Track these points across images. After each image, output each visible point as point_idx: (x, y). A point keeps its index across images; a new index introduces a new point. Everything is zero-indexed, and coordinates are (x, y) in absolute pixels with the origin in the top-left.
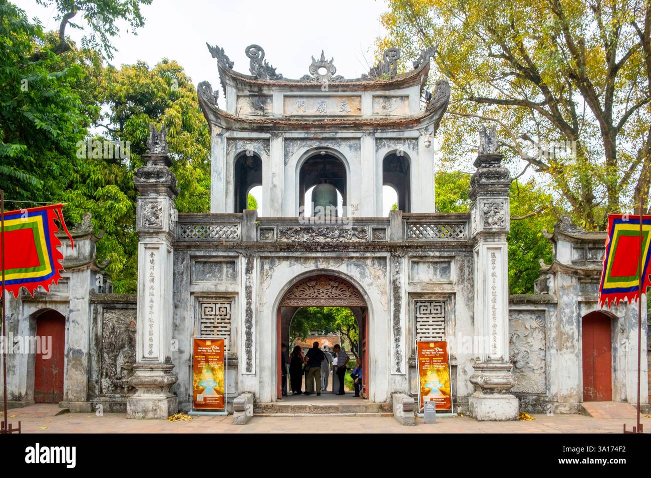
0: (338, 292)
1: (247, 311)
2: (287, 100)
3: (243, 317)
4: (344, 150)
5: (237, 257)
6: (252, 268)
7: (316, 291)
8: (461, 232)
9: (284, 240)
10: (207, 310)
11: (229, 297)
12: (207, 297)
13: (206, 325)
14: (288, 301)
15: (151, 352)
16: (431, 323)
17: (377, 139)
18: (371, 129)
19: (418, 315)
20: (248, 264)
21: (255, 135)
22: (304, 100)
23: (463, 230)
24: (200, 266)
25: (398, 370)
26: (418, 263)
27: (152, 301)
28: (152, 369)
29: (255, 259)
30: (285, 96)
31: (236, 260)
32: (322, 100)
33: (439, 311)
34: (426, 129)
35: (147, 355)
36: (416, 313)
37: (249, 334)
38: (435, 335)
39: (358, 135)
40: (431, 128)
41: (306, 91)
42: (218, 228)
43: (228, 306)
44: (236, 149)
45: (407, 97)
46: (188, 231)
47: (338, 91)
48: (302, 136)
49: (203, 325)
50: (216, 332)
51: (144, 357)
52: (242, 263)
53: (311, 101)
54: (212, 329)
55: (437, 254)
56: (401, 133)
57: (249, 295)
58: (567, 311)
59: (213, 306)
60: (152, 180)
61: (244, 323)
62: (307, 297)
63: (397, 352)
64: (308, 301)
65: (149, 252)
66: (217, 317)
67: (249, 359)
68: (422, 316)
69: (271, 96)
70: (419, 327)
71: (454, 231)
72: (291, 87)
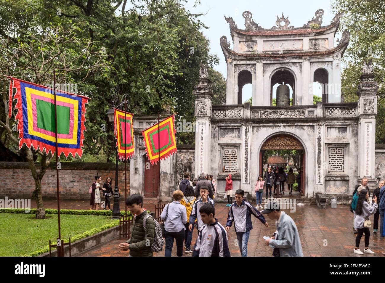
0: (290, 142)
1: (245, 152)
2: (265, 43)
3: (244, 156)
4: (295, 69)
5: (241, 126)
6: (248, 131)
7: (279, 142)
8: (353, 112)
9: (263, 117)
10: (226, 152)
11: (236, 146)
12: (226, 146)
13: (225, 159)
14: (265, 147)
16: (336, 158)
17: (311, 62)
18: (308, 58)
19: (330, 154)
20: (246, 129)
21: (248, 62)
22: (274, 42)
23: (354, 111)
24: (222, 131)
25: (319, 182)
26: (330, 128)
27: (202, 149)
29: (250, 127)
30: (264, 41)
31: (240, 128)
32: (283, 42)
33: (341, 152)
34: (337, 56)
36: (329, 153)
37: (246, 164)
38: (338, 164)
39: (301, 61)
40: (340, 56)
41: (275, 38)
42: (231, 112)
43: (236, 150)
44: (239, 70)
45: (327, 39)
46: (217, 114)
47: (291, 37)
48: (272, 62)
49: (224, 159)
50: (230, 163)
52: (243, 129)
53: (277, 43)
54: (228, 161)
55: (340, 124)
56: (324, 59)
57: (246, 146)
59: (229, 150)
60: (202, 91)
61: (244, 159)
62: (274, 145)
63: (319, 173)
64: (275, 147)
65: (201, 126)
66: (231, 156)
67: (246, 176)
68: (332, 155)
69: (256, 41)
70: (330, 160)
71: (349, 112)
72: (267, 36)
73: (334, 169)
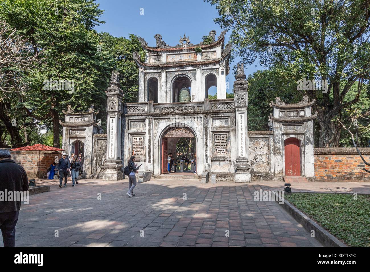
0: (185, 131)
1: (149, 140)
3: (148, 142)
4: (189, 75)
5: (146, 119)
6: (151, 123)
7: (176, 131)
9: (163, 112)
10: (135, 139)
11: (142, 134)
12: (135, 135)
13: (134, 145)
15: (112, 156)
16: (221, 143)
17: (202, 70)
18: (200, 66)
19: (216, 140)
20: (149, 121)
21: (155, 71)
22: (175, 56)
23: (234, 105)
24: (132, 123)
25: (207, 162)
26: (215, 119)
27: (112, 137)
28: (112, 162)
29: (152, 120)
30: (167, 55)
32: (181, 55)
33: (224, 138)
34: (222, 64)
35: (110, 157)
37: (150, 148)
38: (222, 148)
39: (195, 69)
40: (224, 64)
41: (175, 52)
43: (142, 138)
44: (148, 77)
45: (216, 51)
46: (128, 110)
48: (173, 70)
51: (109, 158)
52: (147, 122)
53: (177, 56)
54: (137, 147)
55: (223, 115)
56: (212, 67)
57: (150, 134)
58: (277, 138)
59: (137, 138)
60: (113, 92)
61: (148, 144)
62: (173, 133)
63: (206, 155)
64: (173, 135)
65: (111, 119)
66: (139, 142)
67: (150, 158)
69: (162, 55)
70: (216, 145)
71: (230, 106)
72: (169, 51)
73: (219, 151)
